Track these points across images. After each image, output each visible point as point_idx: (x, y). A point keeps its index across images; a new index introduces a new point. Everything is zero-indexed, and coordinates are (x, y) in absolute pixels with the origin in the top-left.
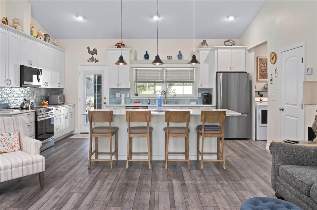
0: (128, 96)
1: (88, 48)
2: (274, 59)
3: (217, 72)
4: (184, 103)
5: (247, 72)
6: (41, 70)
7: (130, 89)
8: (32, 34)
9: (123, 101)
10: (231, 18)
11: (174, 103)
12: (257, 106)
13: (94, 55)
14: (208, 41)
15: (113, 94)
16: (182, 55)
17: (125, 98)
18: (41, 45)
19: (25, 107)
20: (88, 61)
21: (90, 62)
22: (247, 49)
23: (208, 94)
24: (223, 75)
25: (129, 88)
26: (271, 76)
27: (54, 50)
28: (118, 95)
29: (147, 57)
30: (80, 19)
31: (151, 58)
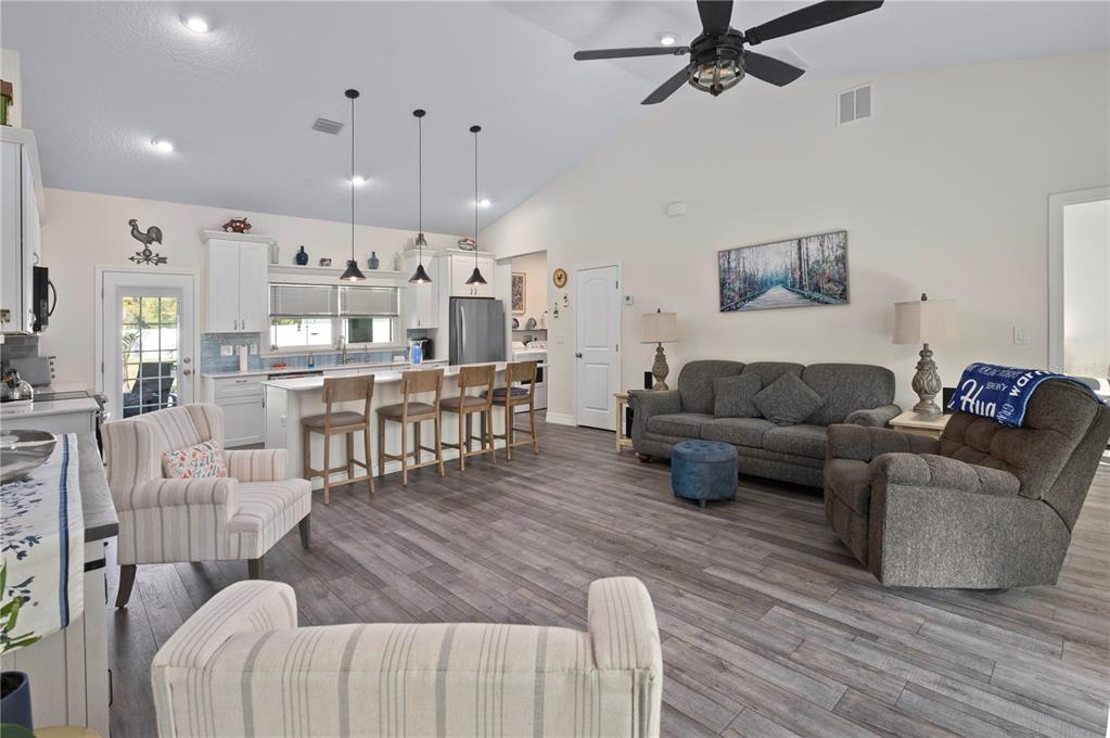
0: (255, 352)
1: (132, 223)
2: (563, 280)
3: (451, 298)
4: (381, 361)
5: (494, 299)
7: (256, 335)
9: (244, 365)
10: (486, 203)
11: (359, 361)
13: (150, 243)
14: (427, 236)
15: (211, 349)
16: (377, 261)
17: (247, 356)
20: (132, 259)
21: (139, 262)
25: (258, 331)
26: (555, 306)
28: (227, 351)
29: (302, 258)
30: (165, 148)
31: (313, 262)
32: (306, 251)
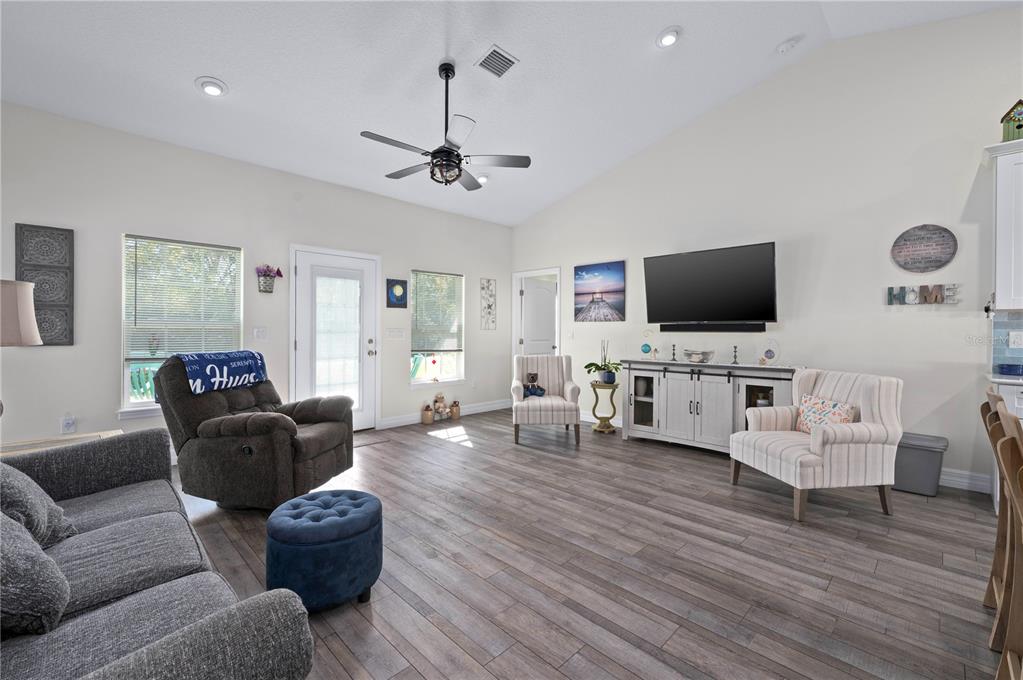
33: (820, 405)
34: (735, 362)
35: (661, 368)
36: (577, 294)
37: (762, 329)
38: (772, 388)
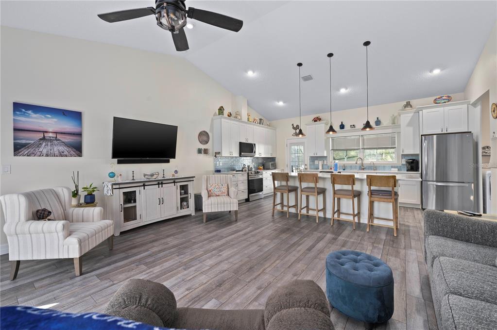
0: (325, 163)
1: (293, 125)
2: (496, 112)
3: (422, 135)
4: (384, 170)
5: (471, 132)
6: (255, 144)
7: (326, 157)
8: (248, 120)
9: (320, 167)
10: (437, 72)
11: (371, 170)
12: (487, 174)
13: (297, 130)
14: (413, 102)
15: (312, 161)
16: (380, 121)
17: (322, 165)
18: (255, 127)
19: (244, 170)
22: (471, 103)
23: (414, 160)
24: (437, 138)
25: (325, 155)
26: (493, 134)
27: (266, 129)
28: (316, 162)
29: (342, 127)
30: (281, 104)
31: (347, 127)
32: (343, 124)
33: (217, 186)
34: (164, 177)
35: (142, 184)
36: (16, 130)
37: (168, 162)
38: (188, 185)
